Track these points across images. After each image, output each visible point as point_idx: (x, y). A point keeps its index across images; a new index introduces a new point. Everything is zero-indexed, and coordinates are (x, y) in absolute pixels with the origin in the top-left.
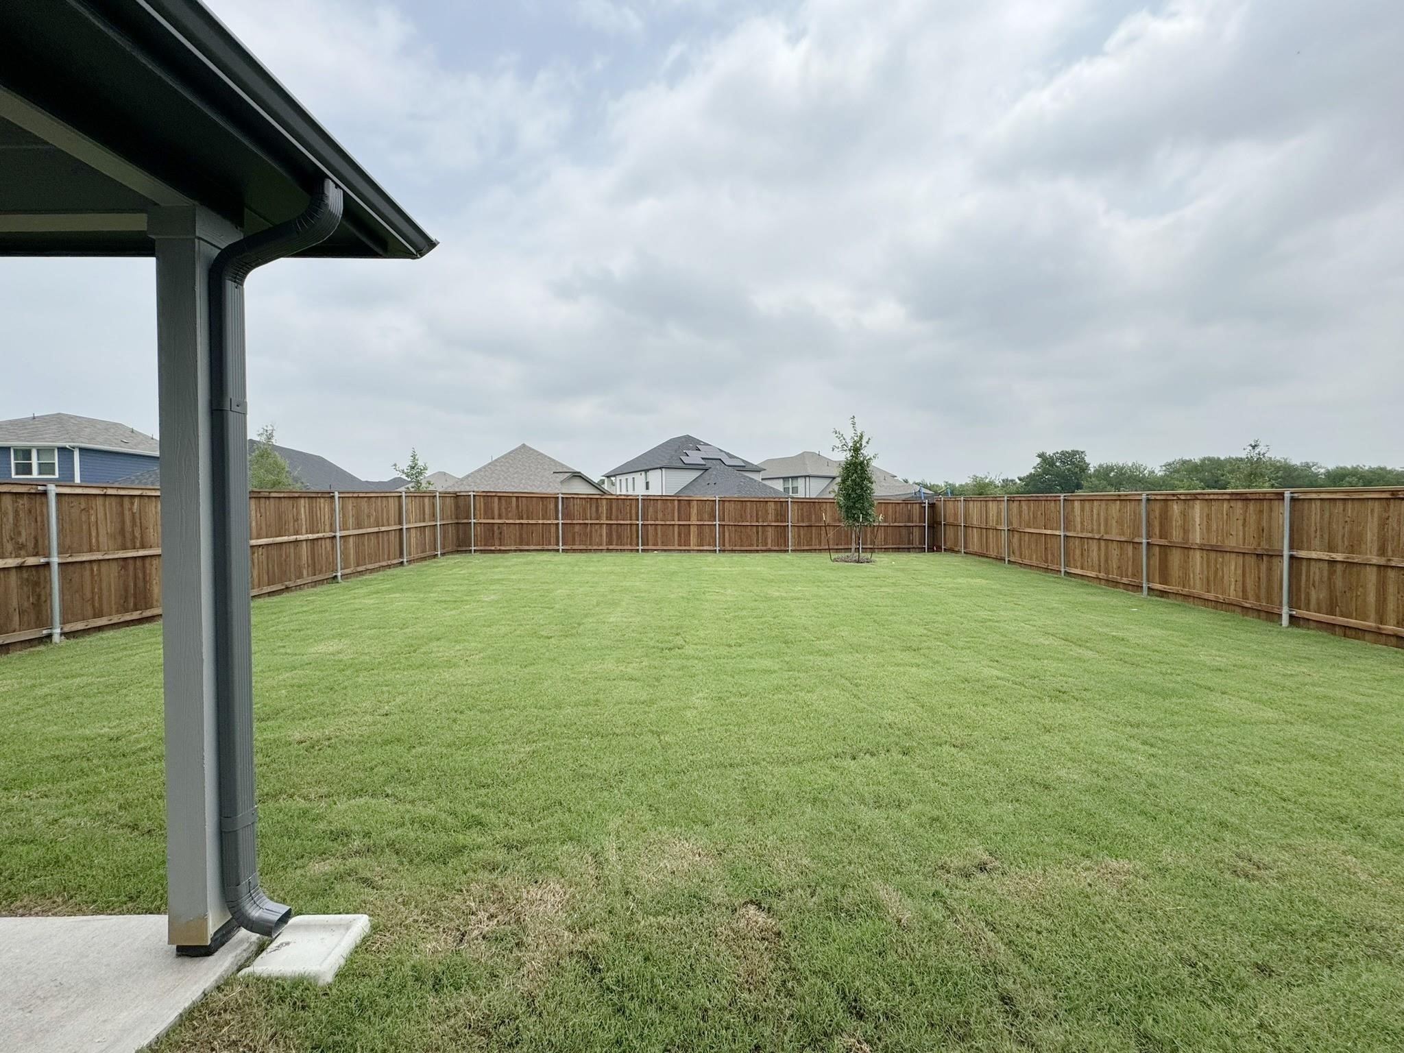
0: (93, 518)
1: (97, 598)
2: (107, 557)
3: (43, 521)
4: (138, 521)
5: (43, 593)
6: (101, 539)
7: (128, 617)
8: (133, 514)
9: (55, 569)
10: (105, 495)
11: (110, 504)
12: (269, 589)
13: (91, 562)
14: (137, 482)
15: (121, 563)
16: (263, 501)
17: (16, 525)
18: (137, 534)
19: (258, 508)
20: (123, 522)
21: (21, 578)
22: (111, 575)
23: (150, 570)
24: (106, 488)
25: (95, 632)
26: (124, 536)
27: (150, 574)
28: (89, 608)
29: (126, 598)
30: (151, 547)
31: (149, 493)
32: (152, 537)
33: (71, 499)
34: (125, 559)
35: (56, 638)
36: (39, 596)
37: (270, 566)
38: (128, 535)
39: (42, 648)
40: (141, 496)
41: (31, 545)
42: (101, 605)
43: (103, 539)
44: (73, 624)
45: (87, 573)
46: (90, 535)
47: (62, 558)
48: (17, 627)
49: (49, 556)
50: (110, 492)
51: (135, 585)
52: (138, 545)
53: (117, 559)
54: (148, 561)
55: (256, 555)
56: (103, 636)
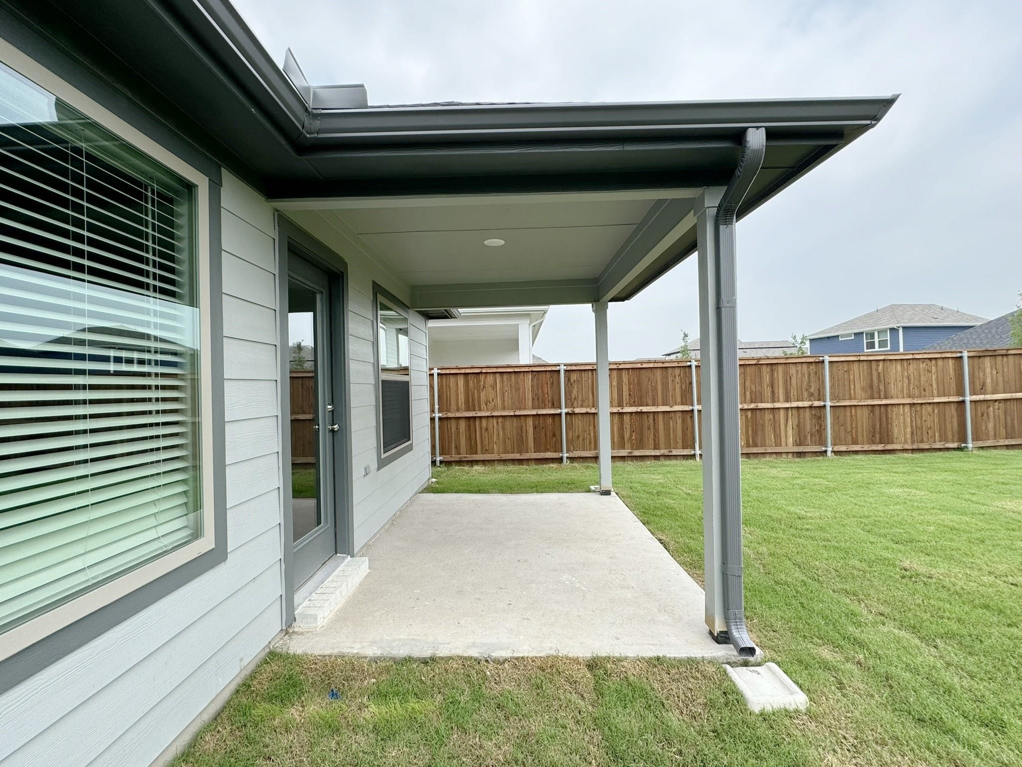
0: (852, 377)
1: (854, 431)
2: (860, 404)
3: (823, 379)
4: (882, 378)
5: (823, 424)
6: (857, 392)
7: (874, 447)
8: (879, 374)
9: (828, 409)
10: (859, 361)
11: (863, 367)
12: (1007, 442)
13: (851, 406)
14: (938, 348)
15: (870, 408)
16: (999, 358)
17: (809, 382)
18: (882, 388)
19: (994, 366)
20: (872, 380)
21: (811, 414)
22: (863, 417)
23: (892, 415)
24: (859, 356)
25: (853, 454)
26: (872, 389)
27: (891, 418)
28: (850, 437)
29: (874, 433)
30: (892, 398)
31: (890, 357)
32: (893, 390)
33: (839, 364)
34: (873, 406)
35: (829, 453)
36: (821, 426)
37: (1009, 419)
38: (875, 388)
39: (821, 458)
40: (884, 360)
41: (816, 394)
42: (857, 436)
43: (859, 391)
44: (839, 446)
45: (848, 414)
46: (850, 388)
47: (833, 403)
48: (810, 444)
49: (825, 401)
50: (862, 358)
51: (881, 425)
52: (882, 396)
53: (867, 405)
54: (889, 408)
55: (991, 409)
56: (856, 457)
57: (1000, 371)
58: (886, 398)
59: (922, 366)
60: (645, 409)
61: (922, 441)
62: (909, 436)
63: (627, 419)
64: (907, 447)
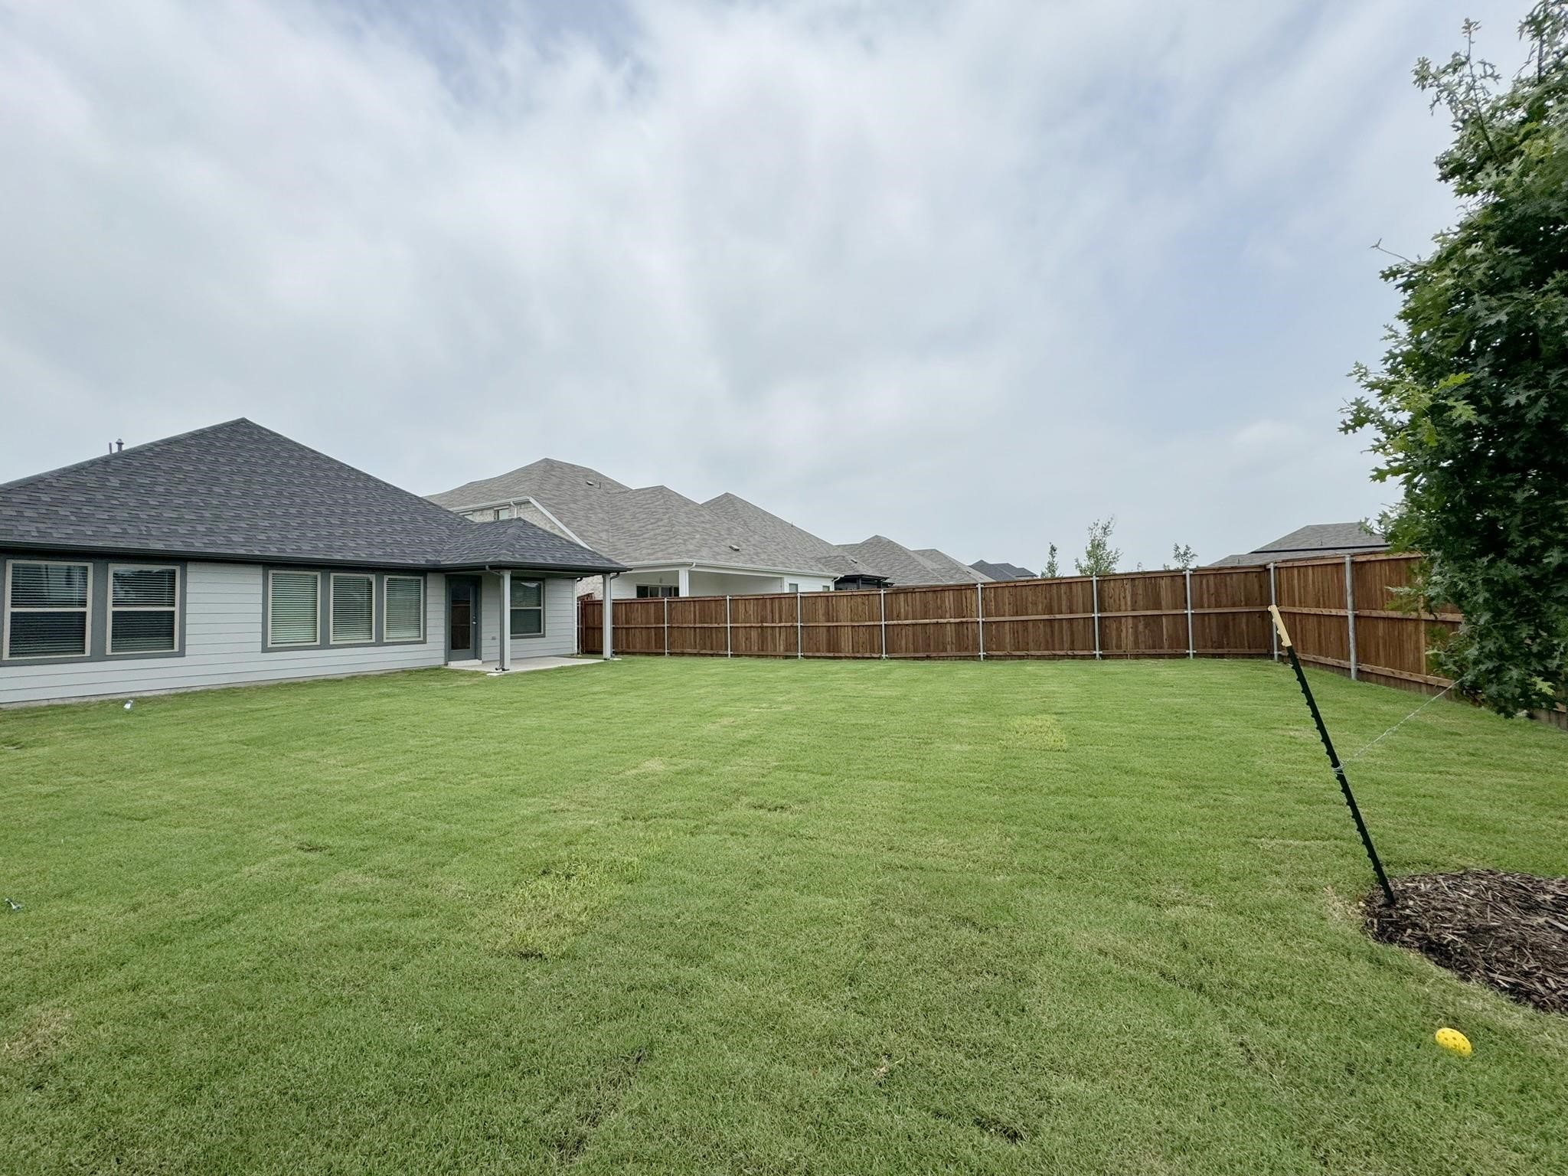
7: (829, 655)
9: (799, 628)
13: (814, 626)
15: (827, 628)
22: (823, 634)
23: (840, 633)
27: (840, 635)
28: (814, 647)
29: (829, 645)
34: (829, 627)
35: (799, 657)
36: (796, 639)
44: (805, 653)
45: (812, 632)
48: (788, 650)
51: (833, 639)
53: (826, 626)
54: (839, 629)
56: (816, 661)
57: (910, 604)
58: (837, 621)
59: (860, 600)
60: (706, 625)
61: (858, 652)
62: (851, 648)
63: (698, 630)
64: (848, 655)
